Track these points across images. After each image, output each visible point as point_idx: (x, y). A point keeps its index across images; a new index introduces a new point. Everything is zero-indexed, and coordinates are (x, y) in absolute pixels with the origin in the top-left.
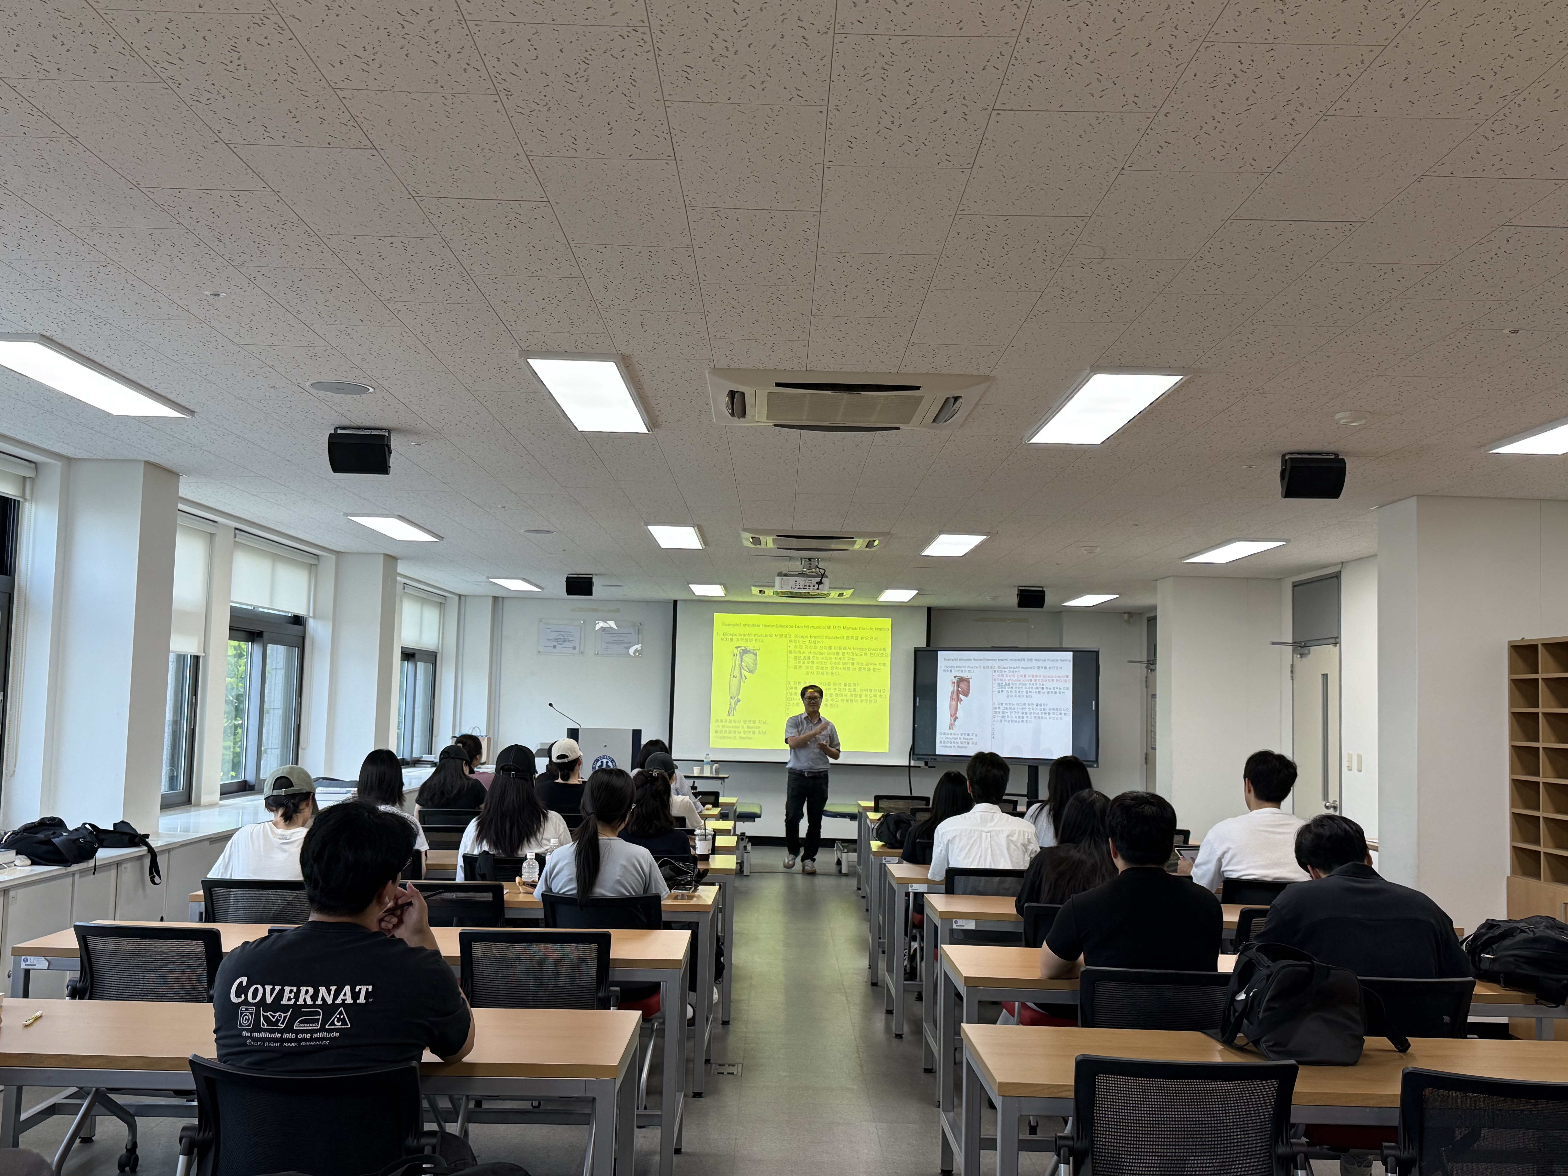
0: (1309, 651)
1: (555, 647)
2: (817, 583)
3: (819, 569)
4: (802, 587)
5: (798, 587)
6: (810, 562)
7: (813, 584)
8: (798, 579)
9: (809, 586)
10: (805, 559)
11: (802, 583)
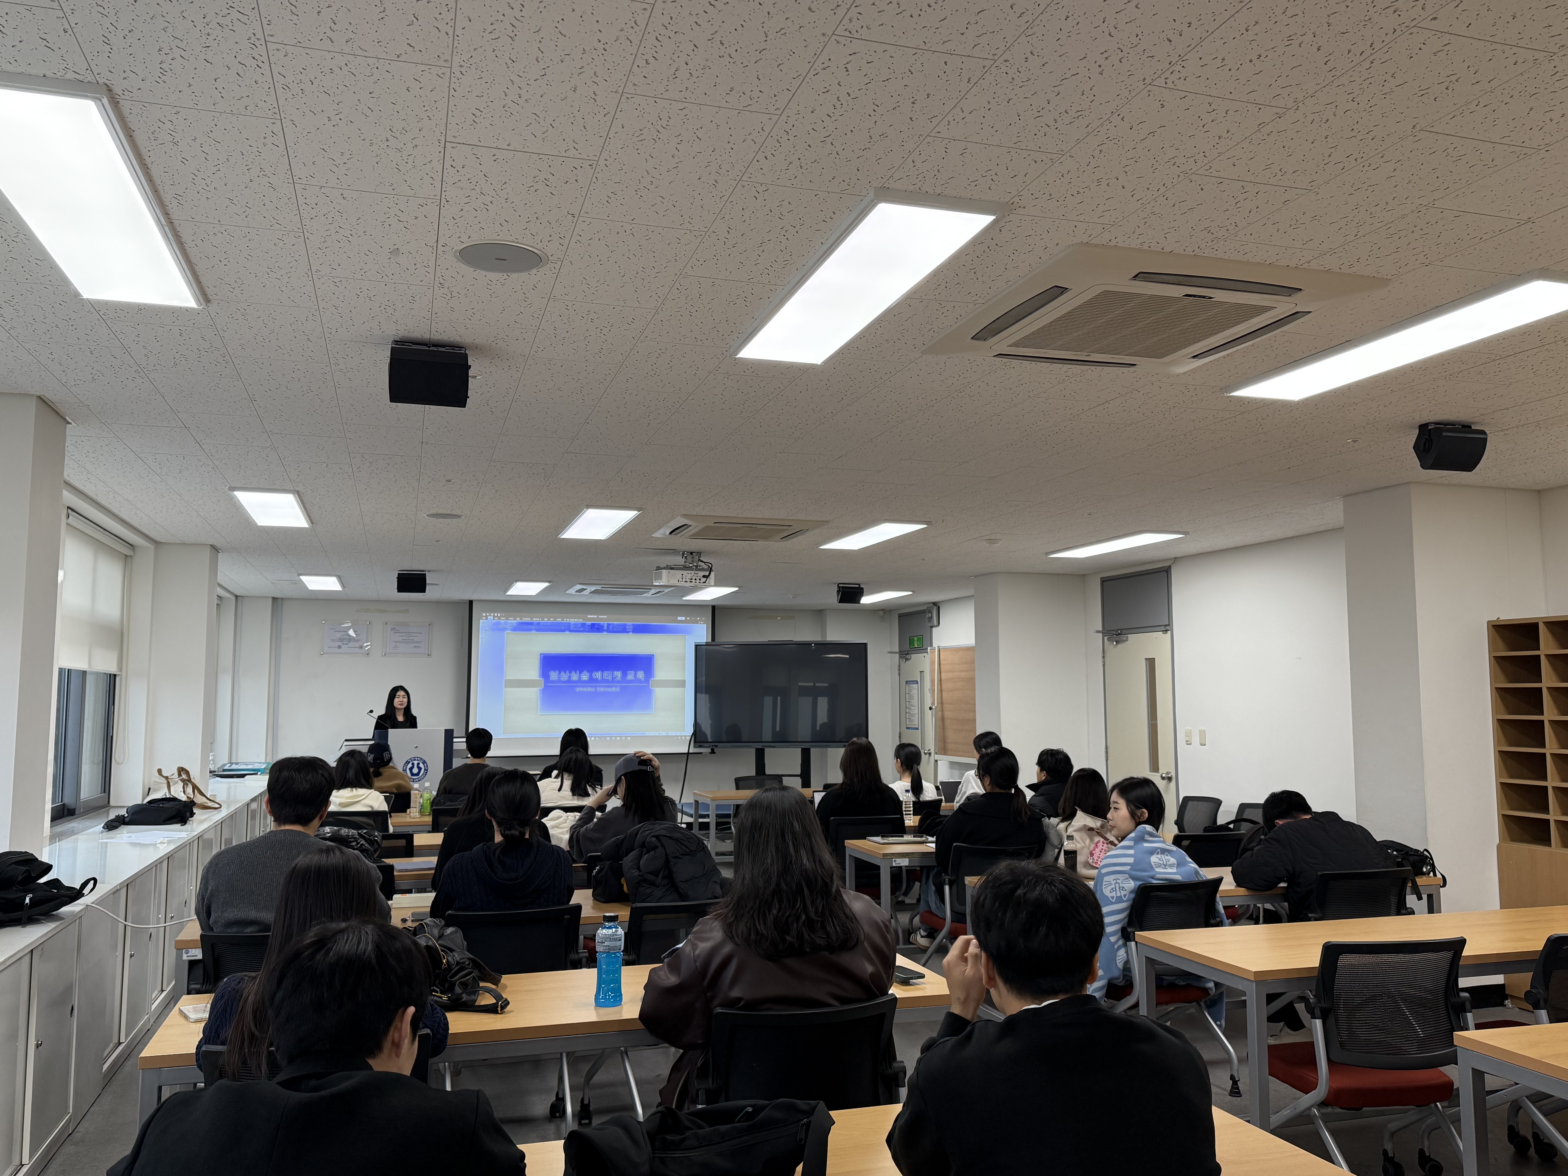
0: (1127, 638)
1: (340, 647)
2: (704, 576)
3: (705, 563)
4: (688, 581)
5: (684, 580)
6: (692, 556)
7: (699, 578)
8: (685, 573)
9: (696, 579)
10: (687, 552)
11: (689, 576)
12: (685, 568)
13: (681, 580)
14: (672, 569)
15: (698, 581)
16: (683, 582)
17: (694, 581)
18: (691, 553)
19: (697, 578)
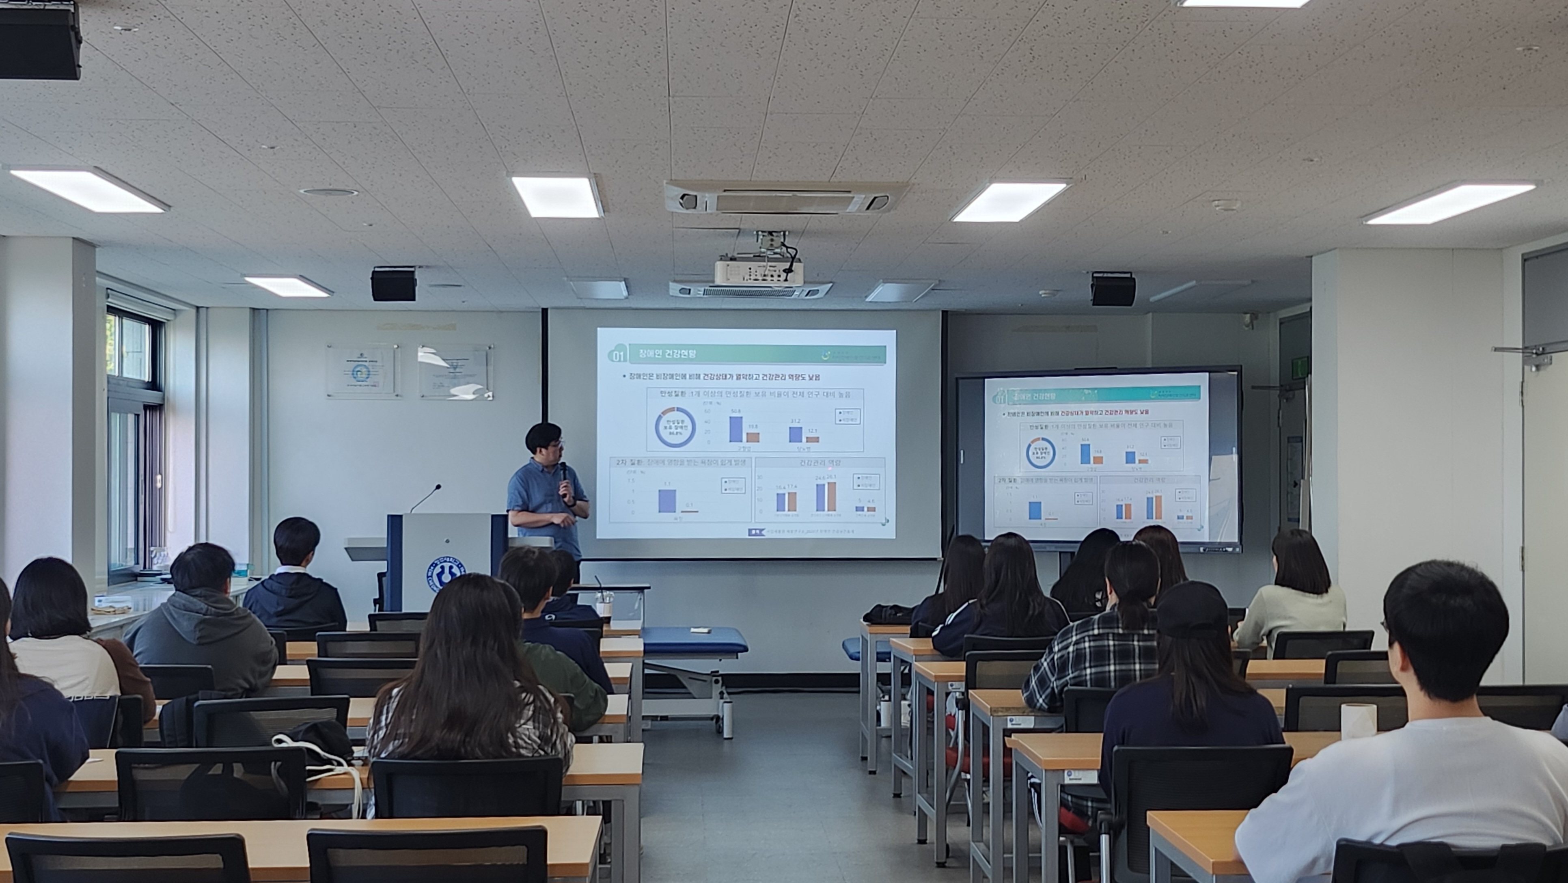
2: (784, 271)
3: (787, 248)
4: (760, 278)
5: (753, 277)
6: (771, 237)
7: (777, 273)
8: (753, 265)
9: (772, 276)
10: (762, 232)
11: (761, 271)
12: (758, 257)
13: (747, 277)
14: (733, 259)
15: (776, 278)
16: (752, 281)
17: (769, 278)
18: (771, 233)
19: (774, 273)
